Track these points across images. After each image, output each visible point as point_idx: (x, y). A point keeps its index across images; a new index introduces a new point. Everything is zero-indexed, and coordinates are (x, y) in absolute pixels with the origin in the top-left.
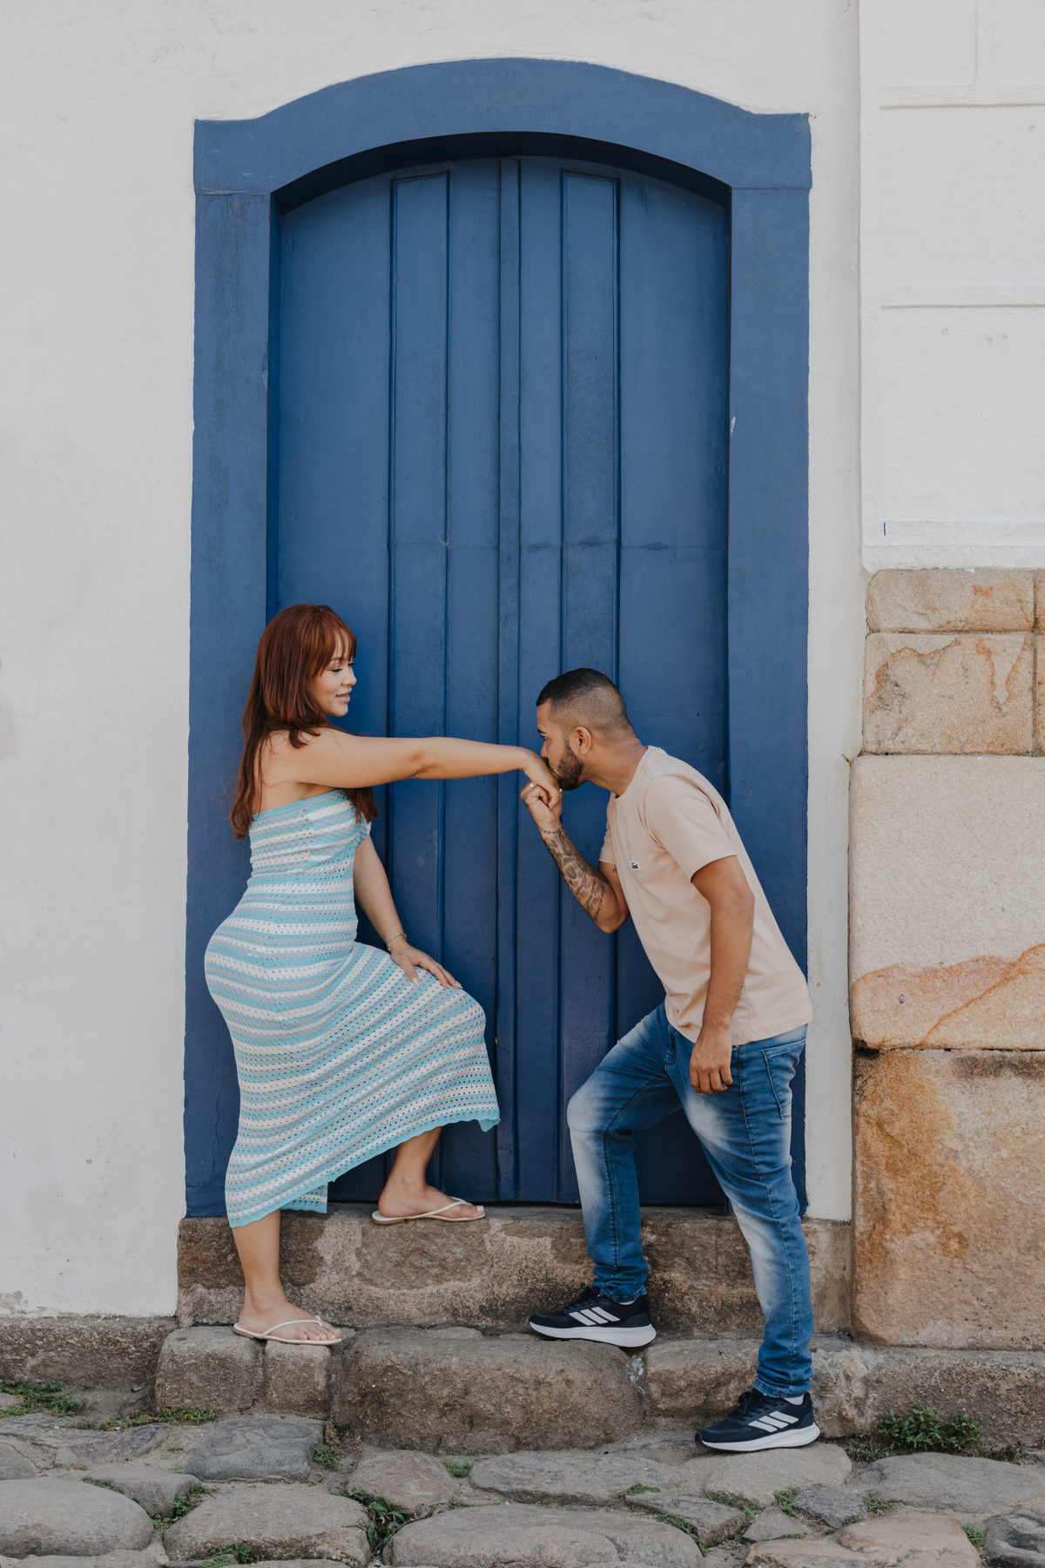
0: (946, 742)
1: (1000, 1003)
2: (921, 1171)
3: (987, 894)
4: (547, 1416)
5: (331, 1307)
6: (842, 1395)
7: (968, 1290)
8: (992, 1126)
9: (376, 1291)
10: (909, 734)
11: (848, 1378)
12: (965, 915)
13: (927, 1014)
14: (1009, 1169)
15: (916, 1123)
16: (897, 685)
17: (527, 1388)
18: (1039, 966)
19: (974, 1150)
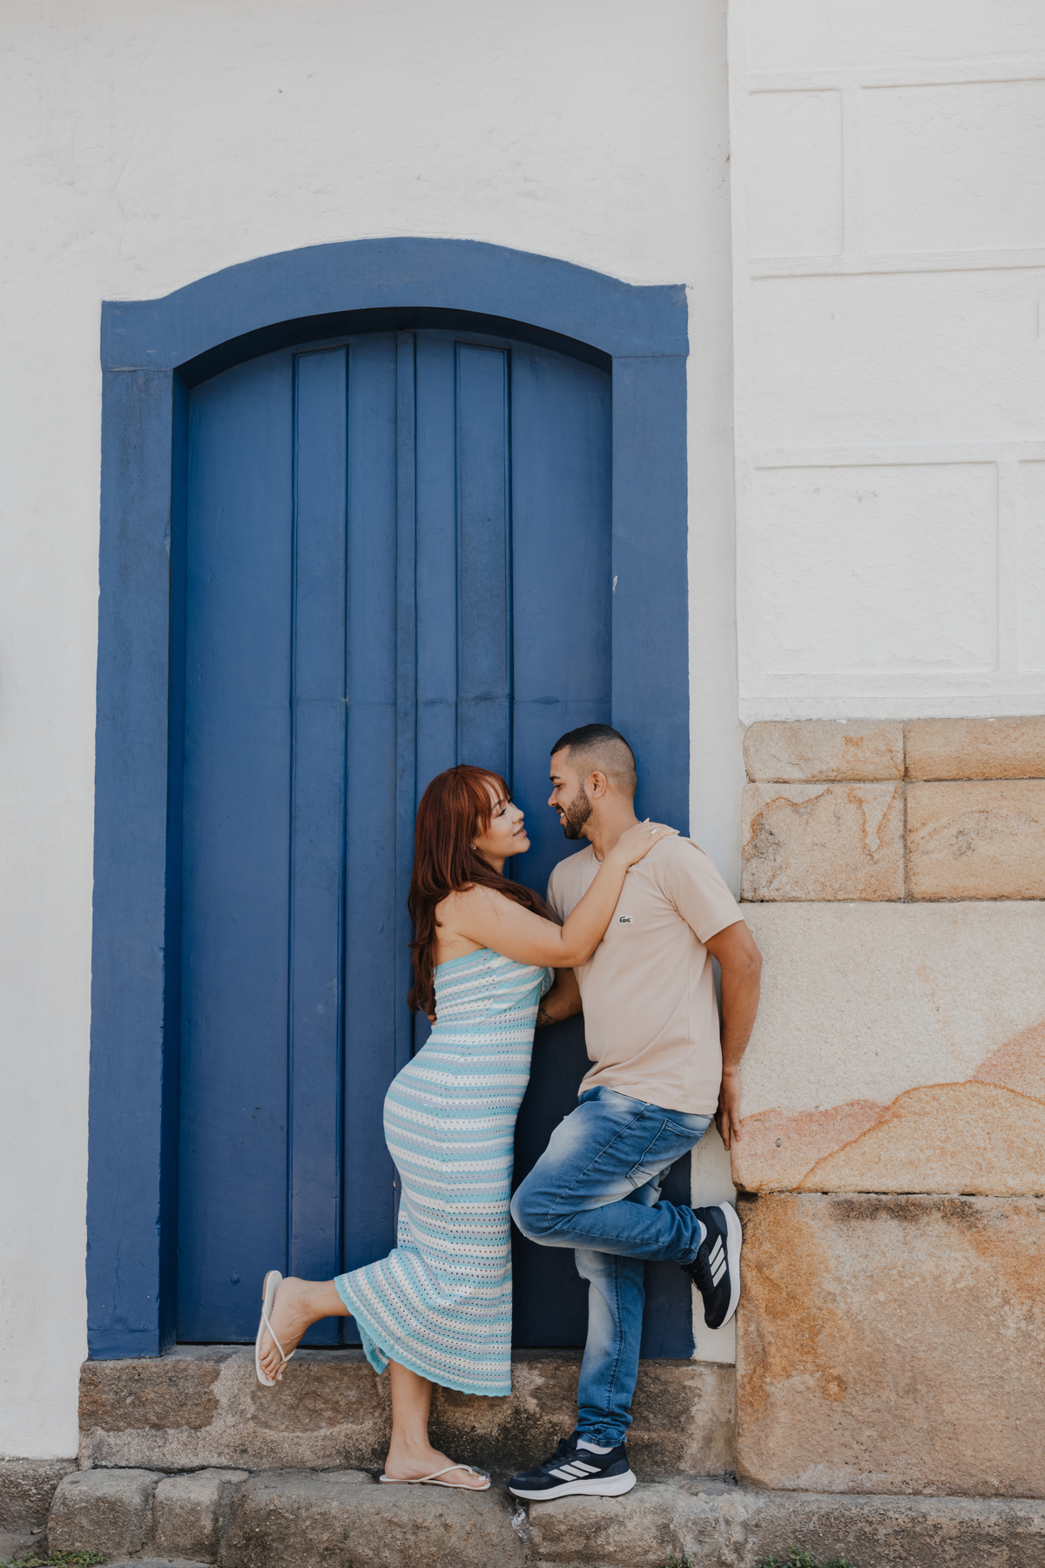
0: (819, 889)
1: (876, 1146)
2: (800, 1314)
3: (861, 1039)
4: (425, 1561)
5: (226, 1450)
6: (721, 1539)
7: (848, 1433)
8: (869, 1269)
9: (270, 1434)
10: (784, 882)
11: (727, 1522)
12: (839, 1059)
13: (804, 1158)
14: (887, 1312)
15: (794, 1266)
16: (771, 834)
17: (405, 1533)
18: (913, 1109)
19: (851, 1293)
